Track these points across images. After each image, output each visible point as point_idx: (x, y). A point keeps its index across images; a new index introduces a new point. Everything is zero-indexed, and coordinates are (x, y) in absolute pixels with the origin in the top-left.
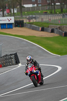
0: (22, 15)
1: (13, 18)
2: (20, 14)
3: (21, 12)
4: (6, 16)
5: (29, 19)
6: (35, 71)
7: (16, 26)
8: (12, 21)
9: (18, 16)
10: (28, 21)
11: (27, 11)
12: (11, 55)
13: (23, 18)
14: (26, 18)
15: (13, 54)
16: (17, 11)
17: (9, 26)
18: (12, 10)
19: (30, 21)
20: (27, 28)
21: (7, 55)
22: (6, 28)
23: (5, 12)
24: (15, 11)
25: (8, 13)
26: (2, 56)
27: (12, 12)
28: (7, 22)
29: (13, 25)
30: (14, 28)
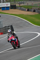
0: (15, 1)
2: (13, 1)
4: (5, 2)
7: (11, 8)
9: (13, 2)
10: (19, 5)
13: (16, 3)
14: (17, 3)
15: (10, 26)
17: (7, 9)
19: (20, 5)
20: (18, 9)
21: (6, 27)
22: (5, 10)
25: (6, 0)
26: (3, 27)
28: (6, 6)
29: (10, 8)
30: (10, 10)
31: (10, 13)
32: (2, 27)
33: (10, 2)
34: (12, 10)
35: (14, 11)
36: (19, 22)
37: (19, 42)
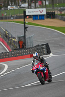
0: (53, 7)
1: (44, 10)
3: (53, 4)
4: (38, 8)
5: (60, 11)
6: (41, 68)
7: (48, 17)
8: (44, 13)
9: (50, 8)
10: (59, 13)
11: (58, 3)
12: (42, 45)
13: (55, 10)
14: (57, 10)
15: (44, 44)
16: (49, 3)
17: (41, 18)
18: (44, 2)
19: (61, 13)
20: (58, 19)
21: (38, 46)
23: (37, 4)
24: (47, 3)
25: (40, 5)
27: (44, 4)
28: (39, 13)
29: (45, 17)
30: (46, 20)
31: (46, 25)
32: (33, 45)
33: (45, 7)
34: (49, 20)
35: (52, 22)
36: (58, 39)
37: (50, 73)
